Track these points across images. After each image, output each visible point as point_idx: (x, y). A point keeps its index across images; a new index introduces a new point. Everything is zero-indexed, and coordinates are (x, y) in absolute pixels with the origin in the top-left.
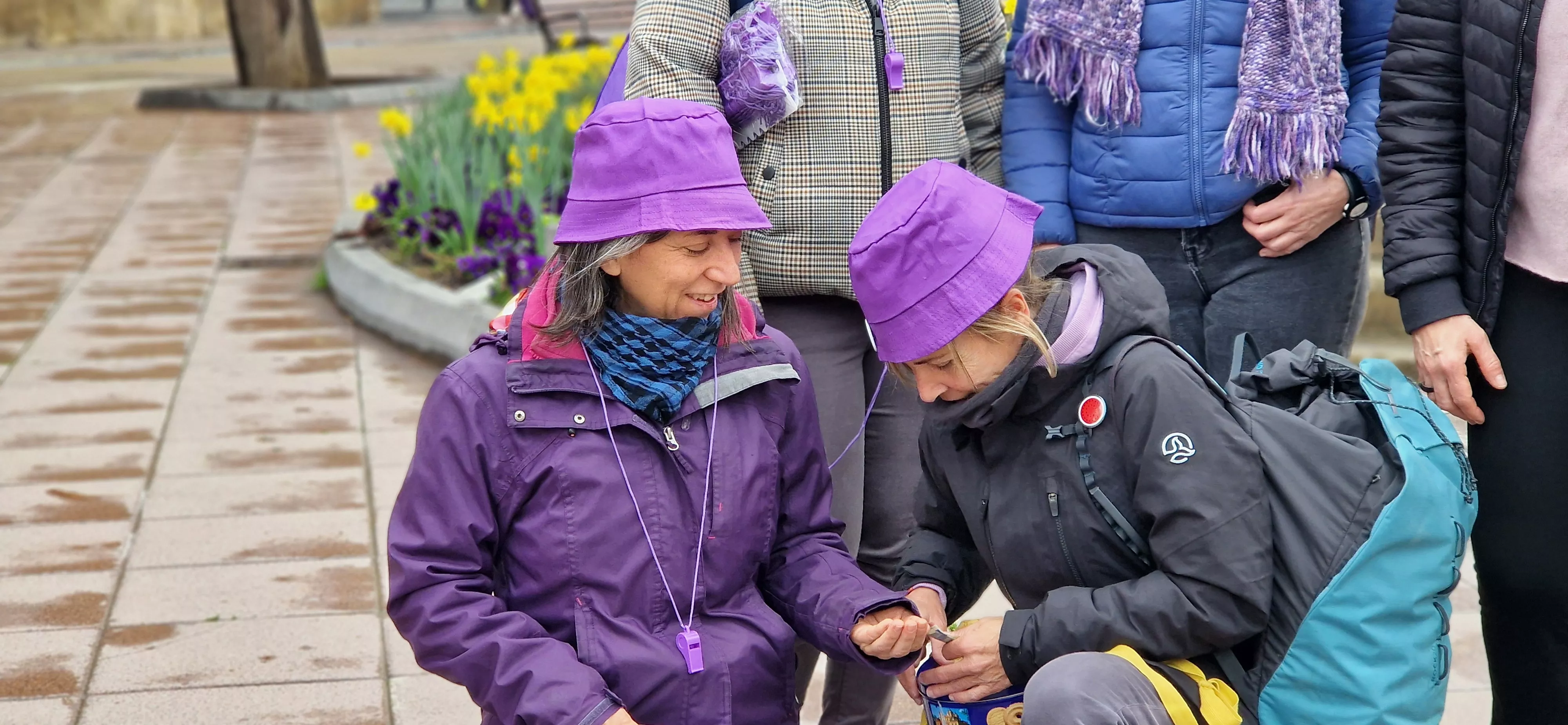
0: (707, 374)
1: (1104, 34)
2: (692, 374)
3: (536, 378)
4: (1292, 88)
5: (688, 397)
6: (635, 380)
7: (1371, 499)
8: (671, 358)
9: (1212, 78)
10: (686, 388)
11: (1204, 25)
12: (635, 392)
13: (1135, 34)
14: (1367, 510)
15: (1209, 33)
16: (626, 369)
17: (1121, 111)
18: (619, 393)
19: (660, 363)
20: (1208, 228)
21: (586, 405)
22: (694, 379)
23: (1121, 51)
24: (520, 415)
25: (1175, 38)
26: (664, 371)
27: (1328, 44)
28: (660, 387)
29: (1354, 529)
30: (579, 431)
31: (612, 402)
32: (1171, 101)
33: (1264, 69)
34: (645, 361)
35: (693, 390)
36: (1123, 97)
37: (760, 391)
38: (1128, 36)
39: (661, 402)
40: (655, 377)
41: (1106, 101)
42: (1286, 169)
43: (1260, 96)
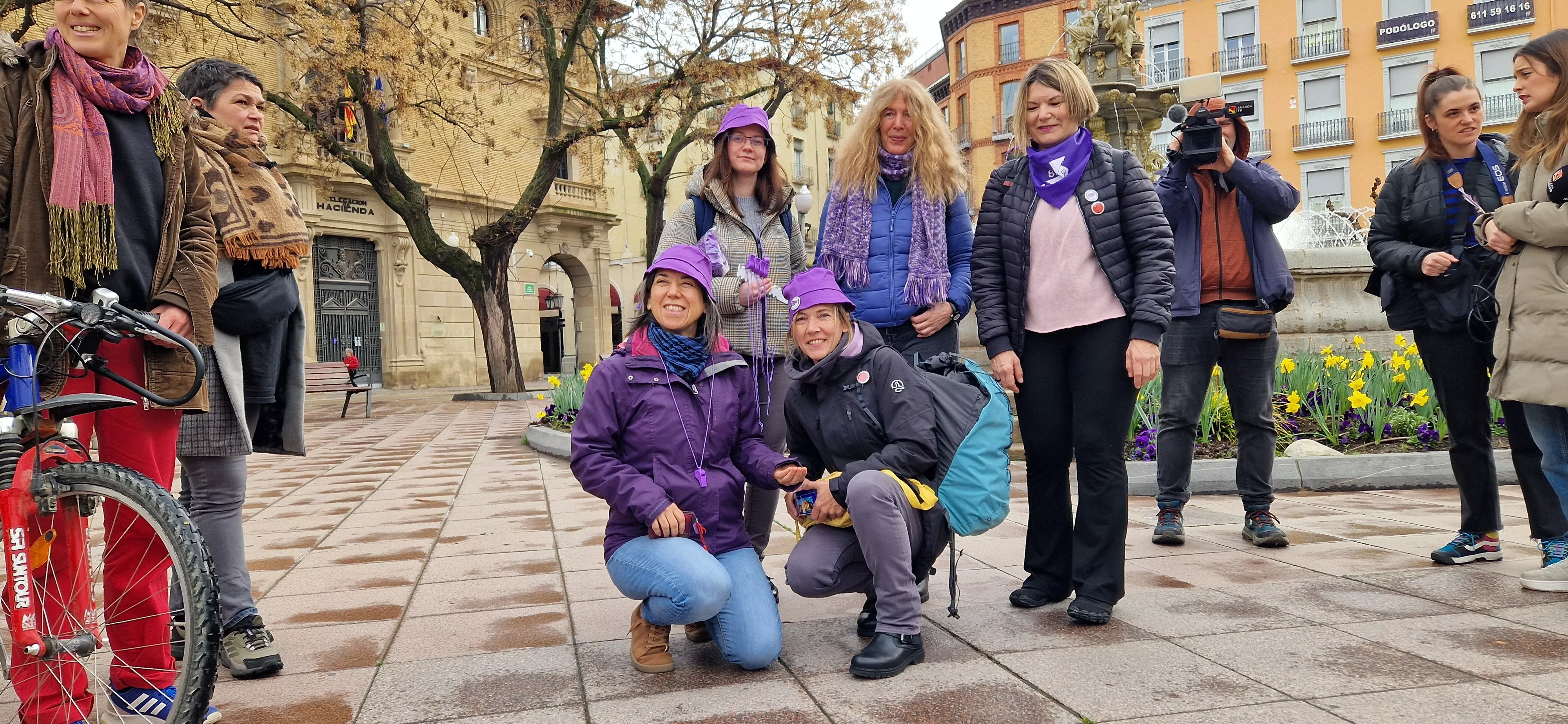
0: (709, 361)
1: (854, 251)
2: (702, 361)
3: (638, 362)
4: (930, 269)
5: (701, 372)
6: (678, 363)
7: (977, 406)
8: (693, 354)
9: (898, 267)
10: (700, 367)
11: (894, 246)
12: (679, 368)
13: (867, 251)
14: (977, 410)
15: (896, 249)
16: (674, 359)
17: (862, 281)
18: (672, 369)
19: (689, 356)
20: (897, 327)
21: (659, 374)
22: (703, 364)
23: (861, 258)
24: (631, 378)
25: (883, 251)
26: (690, 359)
27: (942, 254)
28: (689, 366)
29: (972, 418)
30: (656, 384)
31: (670, 373)
32: (881, 276)
33: (918, 261)
34: (683, 355)
35: (703, 369)
36: (862, 276)
37: (731, 371)
38: (864, 252)
39: (689, 373)
40: (687, 362)
41: (856, 278)
42: (929, 300)
43: (918, 272)
